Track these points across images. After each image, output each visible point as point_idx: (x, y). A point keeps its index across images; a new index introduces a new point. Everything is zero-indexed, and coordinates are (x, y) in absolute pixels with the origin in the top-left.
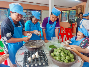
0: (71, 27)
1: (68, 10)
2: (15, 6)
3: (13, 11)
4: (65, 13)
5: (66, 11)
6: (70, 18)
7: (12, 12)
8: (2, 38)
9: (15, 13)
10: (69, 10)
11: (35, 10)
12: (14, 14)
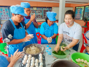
0: (86, 26)
1: (83, 6)
4: (79, 9)
5: (81, 7)
6: (86, 15)
7: (15, 14)
8: (4, 40)
10: (85, 6)
11: (45, 7)
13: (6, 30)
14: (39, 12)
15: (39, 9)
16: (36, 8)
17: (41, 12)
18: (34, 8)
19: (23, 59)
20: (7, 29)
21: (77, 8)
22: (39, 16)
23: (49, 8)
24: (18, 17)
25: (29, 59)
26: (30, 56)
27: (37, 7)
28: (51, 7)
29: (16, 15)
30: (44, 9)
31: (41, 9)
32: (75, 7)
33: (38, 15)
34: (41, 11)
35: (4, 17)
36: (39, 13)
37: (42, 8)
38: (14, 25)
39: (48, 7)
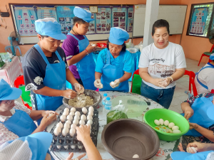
1: (212, 3)
2: (47, 24)
3: (44, 34)
8: (28, 86)
9: (47, 37)
12: (45, 38)
13: (31, 68)
14: (104, 18)
15: (104, 10)
16: (96, 8)
17: (108, 17)
18: (91, 7)
19: (61, 114)
20: (33, 67)
21: (195, 7)
22: (103, 25)
23: (128, 8)
24: (48, 41)
25: (71, 114)
26: (73, 109)
27: (99, 6)
28: (132, 6)
29: (43, 37)
30: (115, 10)
31: (109, 9)
32: (193, 5)
33: (101, 23)
34: (108, 14)
35: (25, 28)
36: (104, 20)
37: (112, 8)
38: (44, 57)
39: (124, 6)
